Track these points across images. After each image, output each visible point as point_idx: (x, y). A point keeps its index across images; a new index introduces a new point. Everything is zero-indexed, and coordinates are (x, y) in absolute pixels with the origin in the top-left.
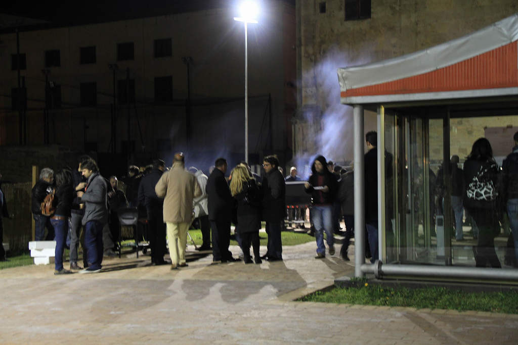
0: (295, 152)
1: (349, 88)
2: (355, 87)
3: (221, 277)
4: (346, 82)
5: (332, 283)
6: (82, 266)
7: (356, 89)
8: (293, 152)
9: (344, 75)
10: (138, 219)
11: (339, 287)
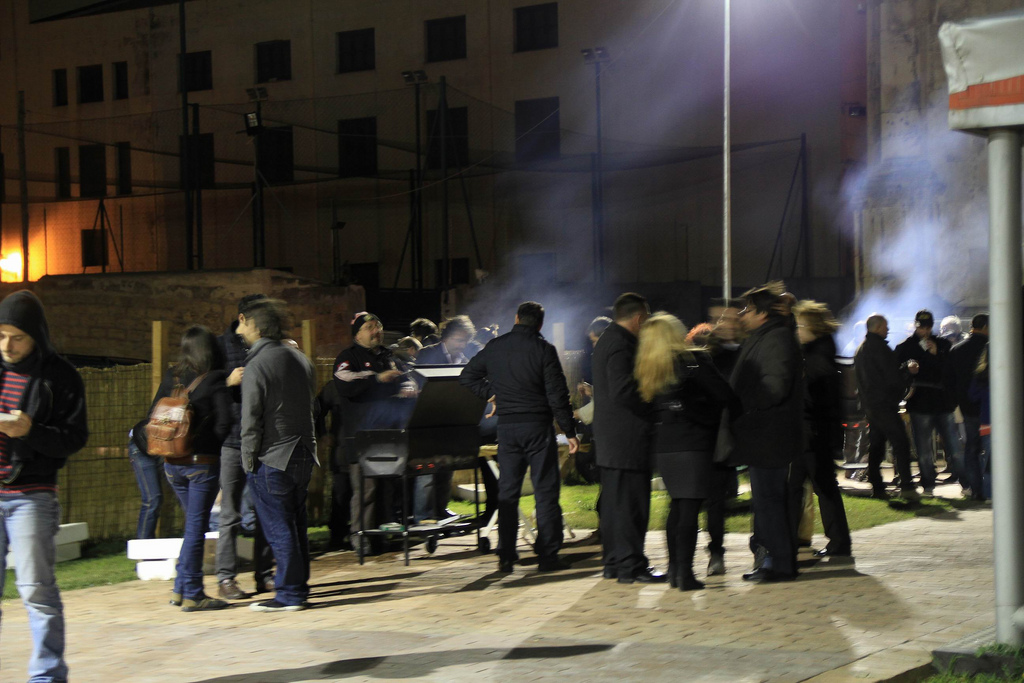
0: (861, 280)
1: (973, 81)
2: (993, 77)
3: (608, 628)
4: (966, 64)
5: (927, 660)
6: (250, 588)
7: (997, 83)
8: (858, 283)
9: (959, 44)
10: (409, 459)
11: (946, 673)
